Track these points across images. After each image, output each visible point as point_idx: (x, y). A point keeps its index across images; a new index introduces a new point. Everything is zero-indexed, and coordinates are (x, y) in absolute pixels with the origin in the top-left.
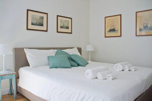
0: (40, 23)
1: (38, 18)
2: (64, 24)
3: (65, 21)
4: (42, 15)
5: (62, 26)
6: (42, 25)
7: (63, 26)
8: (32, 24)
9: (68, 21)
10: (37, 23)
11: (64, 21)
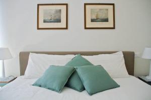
0: (56, 18)
1: (53, 12)
2: (97, 15)
3: (100, 10)
4: (59, 7)
5: (95, 18)
6: (59, 21)
7: (97, 19)
8: (45, 21)
9: (107, 10)
10: (51, 19)
11: (98, 10)
